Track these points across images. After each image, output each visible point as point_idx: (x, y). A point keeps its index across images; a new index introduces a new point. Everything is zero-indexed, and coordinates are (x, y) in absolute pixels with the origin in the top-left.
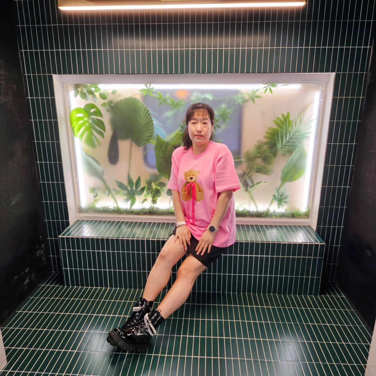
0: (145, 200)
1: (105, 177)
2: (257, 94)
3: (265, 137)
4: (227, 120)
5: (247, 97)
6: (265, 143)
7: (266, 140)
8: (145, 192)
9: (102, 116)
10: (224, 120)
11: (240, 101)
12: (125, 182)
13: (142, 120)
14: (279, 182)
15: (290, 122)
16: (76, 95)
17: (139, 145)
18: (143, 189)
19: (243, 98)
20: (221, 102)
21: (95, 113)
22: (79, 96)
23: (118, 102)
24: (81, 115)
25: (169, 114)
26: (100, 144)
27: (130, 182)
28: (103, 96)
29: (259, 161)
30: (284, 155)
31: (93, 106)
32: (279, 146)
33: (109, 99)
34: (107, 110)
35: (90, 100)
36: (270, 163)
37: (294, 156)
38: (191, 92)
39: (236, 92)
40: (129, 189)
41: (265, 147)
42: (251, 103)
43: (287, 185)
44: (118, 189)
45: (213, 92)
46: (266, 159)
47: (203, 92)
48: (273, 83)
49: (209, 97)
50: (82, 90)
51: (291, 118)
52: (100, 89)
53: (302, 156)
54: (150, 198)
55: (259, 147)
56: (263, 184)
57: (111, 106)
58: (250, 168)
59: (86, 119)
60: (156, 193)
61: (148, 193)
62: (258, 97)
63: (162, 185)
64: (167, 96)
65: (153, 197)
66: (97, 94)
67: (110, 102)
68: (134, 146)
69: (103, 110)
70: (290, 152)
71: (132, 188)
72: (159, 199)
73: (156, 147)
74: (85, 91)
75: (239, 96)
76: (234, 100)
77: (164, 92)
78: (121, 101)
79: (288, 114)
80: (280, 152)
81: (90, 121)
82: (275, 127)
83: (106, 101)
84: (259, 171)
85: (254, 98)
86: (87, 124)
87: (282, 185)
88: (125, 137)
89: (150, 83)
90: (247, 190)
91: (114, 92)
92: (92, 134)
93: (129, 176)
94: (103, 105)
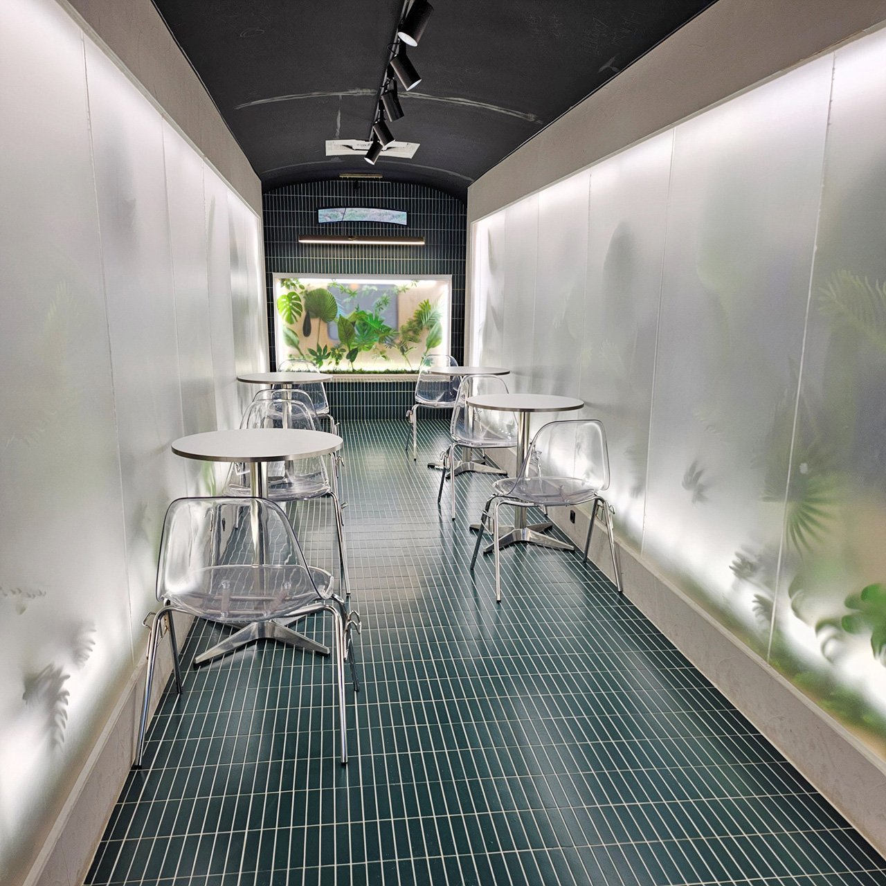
0: (331, 362)
1: (300, 346)
2: (407, 287)
3: (415, 317)
4: (388, 305)
5: (400, 289)
6: (415, 321)
7: (415, 319)
8: (330, 357)
9: (300, 301)
10: (386, 305)
11: (396, 291)
12: (316, 350)
13: (329, 304)
14: (426, 348)
15: (429, 306)
16: (282, 287)
17: (326, 322)
18: (329, 354)
19: (397, 290)
20: (383, 292)
21: (295, 299)
22: (284, 287)
23: (311, 292)
24: (285, 300)
25: (348, 300)
26: (297, 321)
27: (319, 349)
28: (302, 287)
29: (411, 333)
30: (428, 329)
31: (294, 294)
32: (424, 322)
33: (305, 289)
34: (304, 297)
35: (292, 290)
36: (418, 334)
37: (434, 329)
38: (362, 285)
39: (393, 286)
40: (318, 354)
41: (415, 323)
42: (403, 292)
43: (432, 351)
44: (310, 355)
45: (378, 286)
46: (416, 332)
47: (371, 285)
48: (417, 280)
49: (375, 288)
50: (287, 283)
51: (430, 304)
52: (299, 283)
53: (439, 330)
54: (334, 360)
55: (410, 323)
56: (414, 349)
57: (307, 295)
58: (405, 338)
59: (288, 303)
60: (339, 357)
61: (332, 357)
62: (407, 289)
63: (344, 350)
64: (347, 287)
65: (337, 360)
66: (297, 286)
67: (306, 291)
68: (322, 322)
69: (301, 297)
70: (432, 326)
71: (320, 354)
72: (341, 362)
73: (339, 323)
74: (289, 283)
75: (395, 288)
76: (392, 291)
77: (345, 285)
78: (314, 291)
79: (428, 300)
80: (425, 327)
81: (291, 305)
82: (420, 309)
83: (304, 291)
84: (412, 340)
85: (405, 290)
86: (288, 307)
87: (428, 350)
88: (316, 316)
89: (335, 279)
90: (403, 354)
91: (309, 285)
92: (292, 313)
93: (318, 345)
94: (302, 293)
